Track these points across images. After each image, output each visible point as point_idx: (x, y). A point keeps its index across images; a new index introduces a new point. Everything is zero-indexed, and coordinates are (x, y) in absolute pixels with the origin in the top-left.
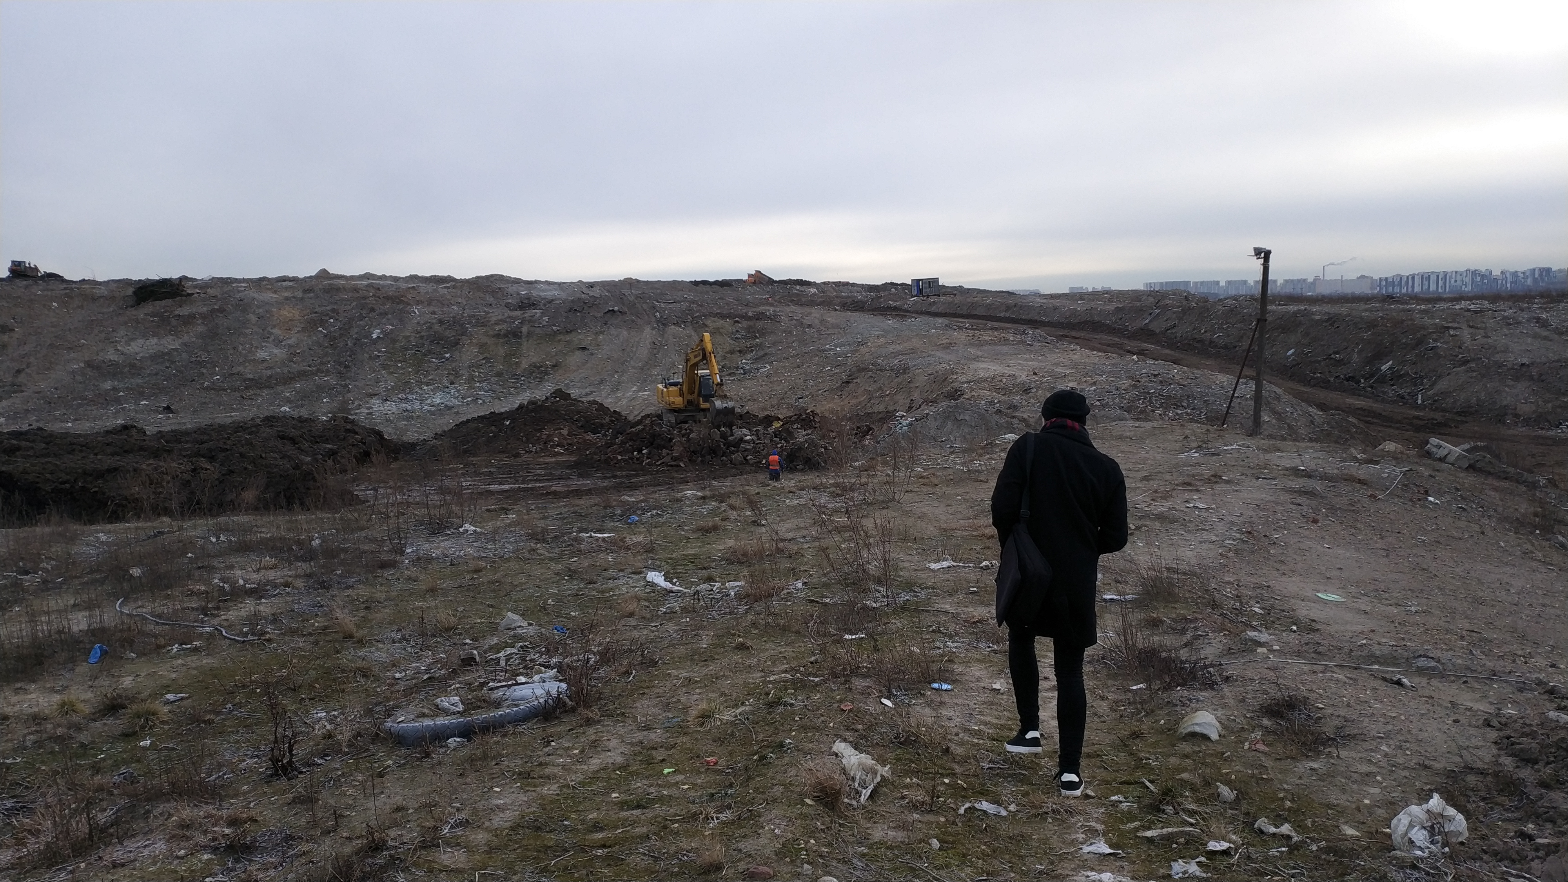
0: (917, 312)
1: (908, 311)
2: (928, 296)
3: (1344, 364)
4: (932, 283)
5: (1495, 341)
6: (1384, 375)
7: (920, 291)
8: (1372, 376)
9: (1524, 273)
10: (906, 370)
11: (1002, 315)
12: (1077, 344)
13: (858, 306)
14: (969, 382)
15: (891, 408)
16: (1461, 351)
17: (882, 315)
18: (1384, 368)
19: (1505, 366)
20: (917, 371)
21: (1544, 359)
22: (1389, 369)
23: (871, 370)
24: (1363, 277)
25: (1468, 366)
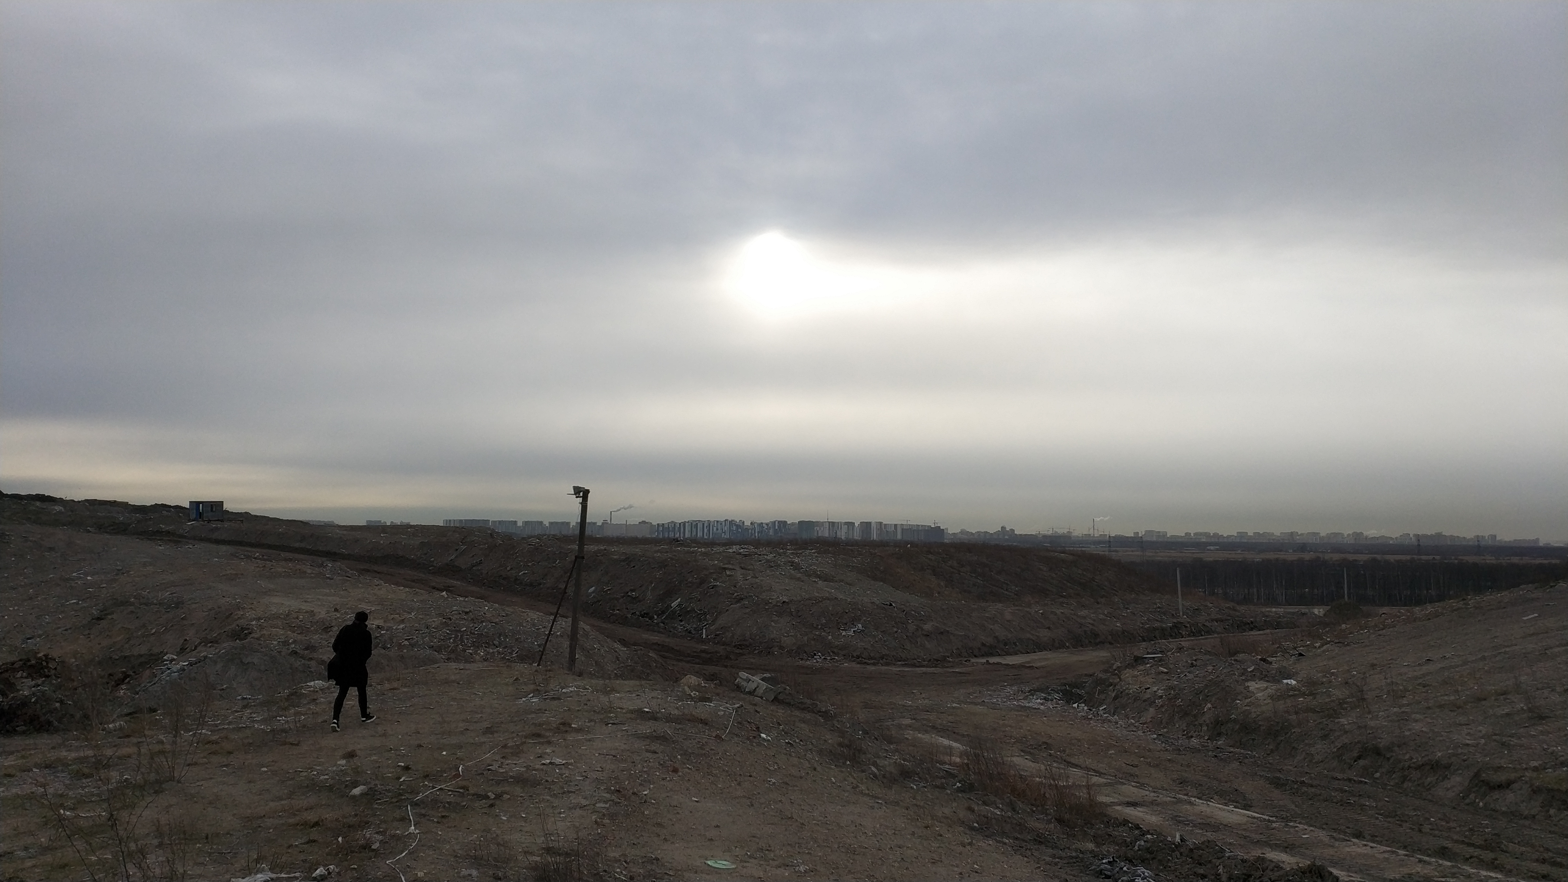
0: (194, 538)
1: (185, 537)
2: (209, 521)
3: (640, 601)
4: (216, 507)
5: (762, 581)
6: (674, 612)
7: (200, 515)
8: (663, 613)
9: (767, 524)
10: (179, 604)
11: (297, 545)
12: (380, 579)
13: (121, 529)
14: (259, 619)
15: (156, 650)
16: (736, 589)
17: (150, 540)
18: (674, 604)
19: (771, 603)
20: (194, 606)
21: (799, 598)
22: (679, 605)
23: (132, 604)
24: (644, 522)
25: (743, 602)
